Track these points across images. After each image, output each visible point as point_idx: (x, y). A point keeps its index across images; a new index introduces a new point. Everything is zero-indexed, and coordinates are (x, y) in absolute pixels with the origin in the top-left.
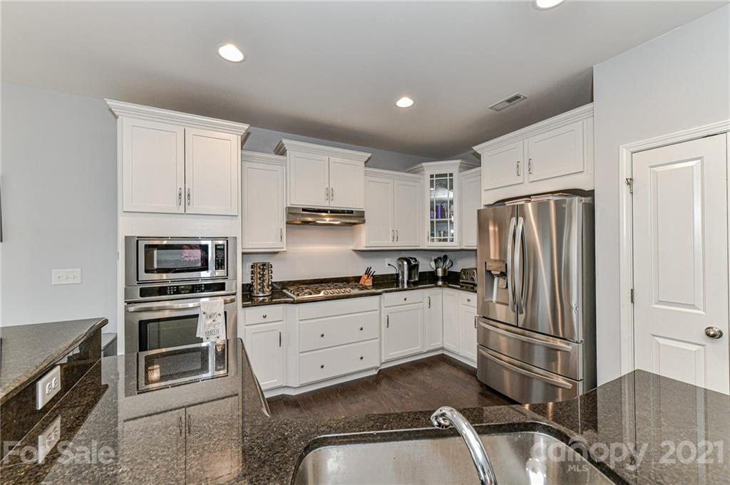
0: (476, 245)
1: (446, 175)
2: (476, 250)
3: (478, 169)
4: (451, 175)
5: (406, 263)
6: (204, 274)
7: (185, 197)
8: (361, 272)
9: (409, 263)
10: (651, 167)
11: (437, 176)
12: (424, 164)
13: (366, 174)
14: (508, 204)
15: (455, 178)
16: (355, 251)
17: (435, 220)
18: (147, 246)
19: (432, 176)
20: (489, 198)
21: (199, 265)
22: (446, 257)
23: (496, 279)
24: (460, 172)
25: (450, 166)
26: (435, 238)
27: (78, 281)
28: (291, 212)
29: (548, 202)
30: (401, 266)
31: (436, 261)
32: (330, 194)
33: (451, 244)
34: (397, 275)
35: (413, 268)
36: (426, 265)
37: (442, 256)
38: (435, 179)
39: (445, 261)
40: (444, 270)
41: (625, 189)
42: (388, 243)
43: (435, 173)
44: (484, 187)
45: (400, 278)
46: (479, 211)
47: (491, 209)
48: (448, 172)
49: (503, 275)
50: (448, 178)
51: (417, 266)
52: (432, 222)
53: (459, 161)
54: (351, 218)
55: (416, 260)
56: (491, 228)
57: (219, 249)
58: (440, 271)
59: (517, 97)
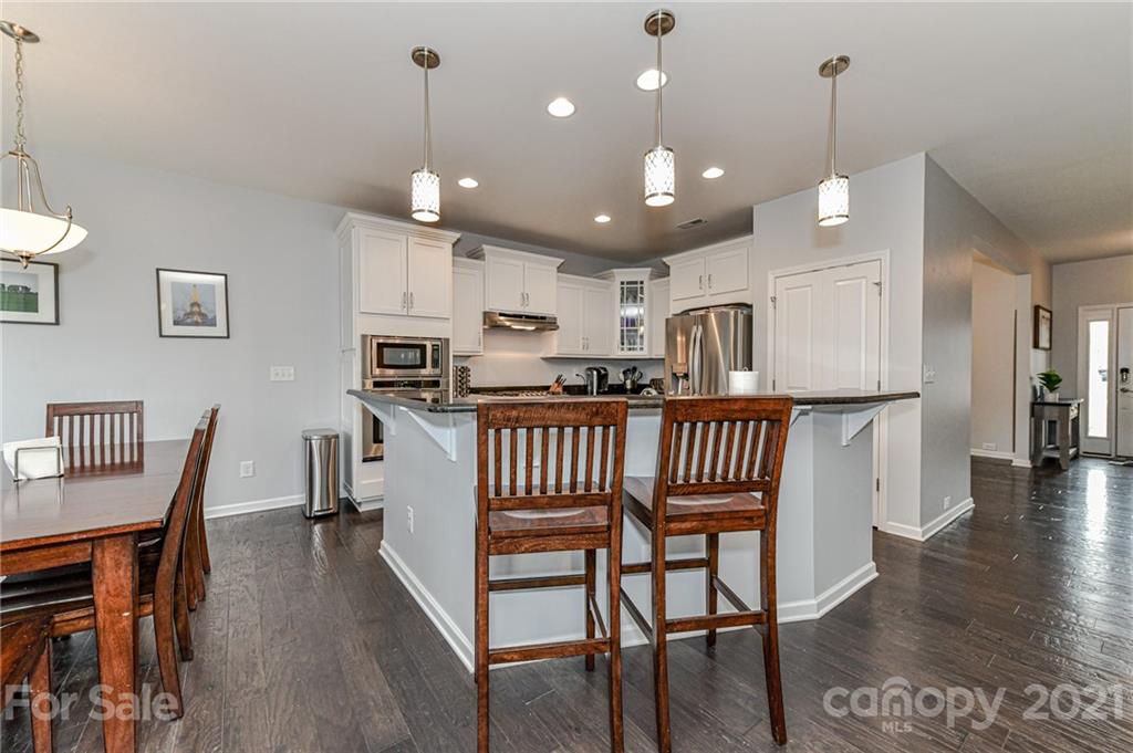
0: (663, 353)
1: (636, 283)
2: (663, 359)
3: (666, 279)
4: (642, 283)
5: (595, 373)
6: (423, 372)
7: (408, 299)
8: (550, 381)
9: (599, 372)
10: (787, 289)
11: (628, 283)
12: (615, 270)
13: (558, 279)
14: (692, 313)
15: (645, 285)
16: (543, 359)
17: (625, 328)
18: (379, 344)
19: (622, 283)
20: (677, 308)
21: (419, 363)
22: (635, 369)
23: (681, 381)
24: (651, 279)
25: (640, 274)
26: (625, 346)
27: (292, 378)
28: (487, 316)
29: (727, 314)
30: (590, 376)
31: (624, 373)
32: (525, 298)
33: (641, 353)
34: (586, 386)
35: (602, 378)
36: (616, 376)
37: (631, 367)
38: (625, 286)
39: (634, 373)
40: (633, 382)
41: (770, 304)
42: (579, 352)
43: (626, 279)
44: (673, 297)
45: (589, 388)
46: (667, 320)
47: (679, 318)
48: (639, 280)
49: (686, 376)
50: (639, 286)
51: (606, 375)
52: (622, 331)
53: (649, 269)
54: (544, 324)
55: (605, 369)
56: (679, 338)
57: (435, 349)
58: (628, 382)
59: (700, 221)
